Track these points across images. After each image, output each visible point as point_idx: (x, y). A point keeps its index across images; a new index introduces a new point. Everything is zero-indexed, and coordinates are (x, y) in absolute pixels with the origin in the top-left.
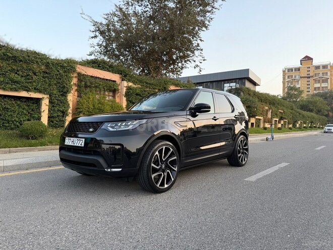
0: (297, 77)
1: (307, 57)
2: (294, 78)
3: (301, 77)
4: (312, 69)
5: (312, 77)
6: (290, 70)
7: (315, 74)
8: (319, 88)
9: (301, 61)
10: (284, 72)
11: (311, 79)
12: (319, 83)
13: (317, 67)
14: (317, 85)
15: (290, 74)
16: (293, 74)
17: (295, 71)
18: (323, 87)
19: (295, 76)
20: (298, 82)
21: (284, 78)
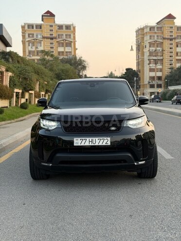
0: (39, 36)
1: (48, 12)
2: (35, 37)
3: (44, 38)
4: (55, 28)
5: (55, 38)
6: (31, 26)
7: (59, 35)
8: (63, 52)
9: (42, 16)
10: (23, 27)
11: (54, 41)
12: (63, 46)
13: (60, 27)
14: (61, 49)
15: (31, 31)
16: (35, 31)
17: (36, 28)
18: (67, 52)
19: (37, 35)
20: (40, 43)
21: (24, 37)
